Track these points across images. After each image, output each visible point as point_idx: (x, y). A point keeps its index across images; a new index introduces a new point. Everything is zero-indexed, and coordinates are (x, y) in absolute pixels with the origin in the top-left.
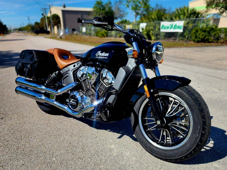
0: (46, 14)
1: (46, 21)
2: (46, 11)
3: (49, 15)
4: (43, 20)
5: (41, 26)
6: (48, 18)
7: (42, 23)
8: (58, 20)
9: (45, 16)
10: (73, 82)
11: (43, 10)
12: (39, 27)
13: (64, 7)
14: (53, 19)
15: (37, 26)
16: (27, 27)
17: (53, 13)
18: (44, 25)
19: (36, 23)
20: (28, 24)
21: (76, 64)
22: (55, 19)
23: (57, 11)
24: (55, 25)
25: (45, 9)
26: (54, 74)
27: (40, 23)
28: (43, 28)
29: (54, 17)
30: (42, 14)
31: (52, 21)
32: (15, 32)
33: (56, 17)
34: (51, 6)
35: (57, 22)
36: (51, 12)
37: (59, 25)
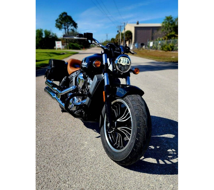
0: (121, 31)
1: (120, 37)
2: (121, 29)
3: (123, 32)
4: (118, 36)
5: (115, 42)
6: (122, 34)
7: (116, 39)
8: (130, 36)
9: (120, 33)
10: (74, 85)
11: (119, 28)
12: (114, 42)
13: (138, 23)
14: (126, 35)
15: (113, 42)
16: (105, 42)
17: (126, 30)
18: (118, 40)
19: (113, 39)
20: (106, 40)
21: (78, 72)
22: (128, 35)
23: (130, 28)
24: (127, 40)
25: (120, 26)
26: (64, 79)
27: (115, 39)
28: (117, 43)
29: (127, 34)
30: (118, 31)
31: (125, 37)
32: (96, 47)
33: (129, 33)
34: (125, 24)
35: (129, 38)
36: (125, 29)
37: (131, 40)
